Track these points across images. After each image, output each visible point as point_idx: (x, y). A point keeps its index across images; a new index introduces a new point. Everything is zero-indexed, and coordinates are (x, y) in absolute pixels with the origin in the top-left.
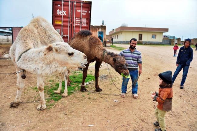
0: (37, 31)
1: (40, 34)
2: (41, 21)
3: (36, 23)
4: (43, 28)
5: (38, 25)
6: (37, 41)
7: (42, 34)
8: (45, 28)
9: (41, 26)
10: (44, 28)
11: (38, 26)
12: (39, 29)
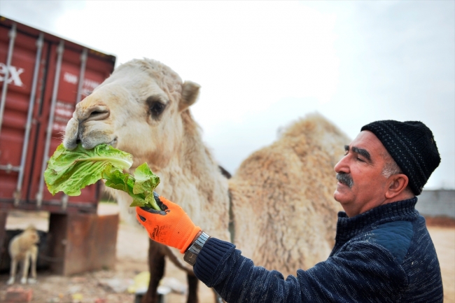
0: (300, 164)
1: (314, 177)
2: (319, 128)
3: (301, 138)
4: (325, 156)
5: (308, 143)
6: (292, 203)
7: (320, 175)
8: (332, 153)
9: (320, 148)
10: (327, 153)
11: (307, 146)
12: (310, 159)
